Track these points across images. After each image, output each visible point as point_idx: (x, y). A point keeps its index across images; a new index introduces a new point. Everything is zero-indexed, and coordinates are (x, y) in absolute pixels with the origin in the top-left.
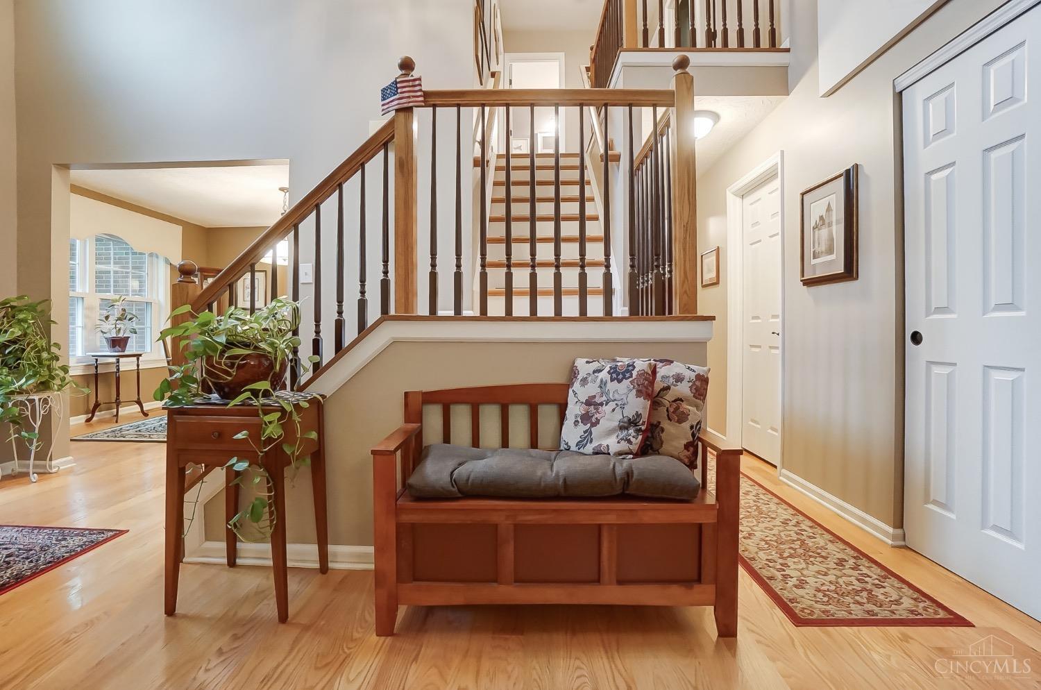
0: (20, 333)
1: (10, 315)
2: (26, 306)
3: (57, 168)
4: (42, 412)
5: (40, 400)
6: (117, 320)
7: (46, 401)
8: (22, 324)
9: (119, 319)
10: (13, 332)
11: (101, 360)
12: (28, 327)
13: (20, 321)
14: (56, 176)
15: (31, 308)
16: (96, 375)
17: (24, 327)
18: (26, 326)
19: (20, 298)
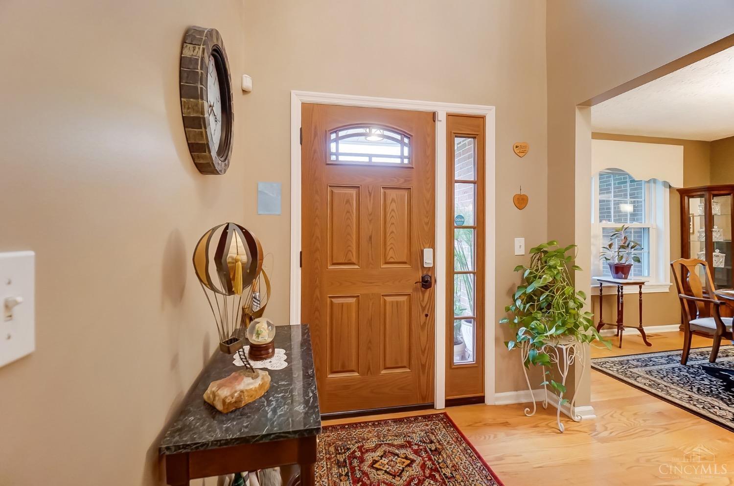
0: (551, 279)
1: (543, 260)
2: (555, 252)
3: (580, 109)
4: (569, 363)
5: (567, 349)
6: (620, 248)
7: (571, 351)
8: (552, 269)
9: (622, 247)
10: (545, 279)
11: (604, 284)
12: (557, 273)
13: (550, 267)
14: (579, 116)
15: (559, 254)
16: (601, 297)
17: (554, 273)
18: (556, 272)
19: (550, 243)
